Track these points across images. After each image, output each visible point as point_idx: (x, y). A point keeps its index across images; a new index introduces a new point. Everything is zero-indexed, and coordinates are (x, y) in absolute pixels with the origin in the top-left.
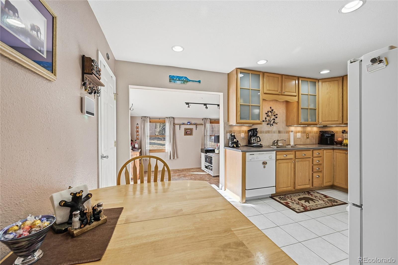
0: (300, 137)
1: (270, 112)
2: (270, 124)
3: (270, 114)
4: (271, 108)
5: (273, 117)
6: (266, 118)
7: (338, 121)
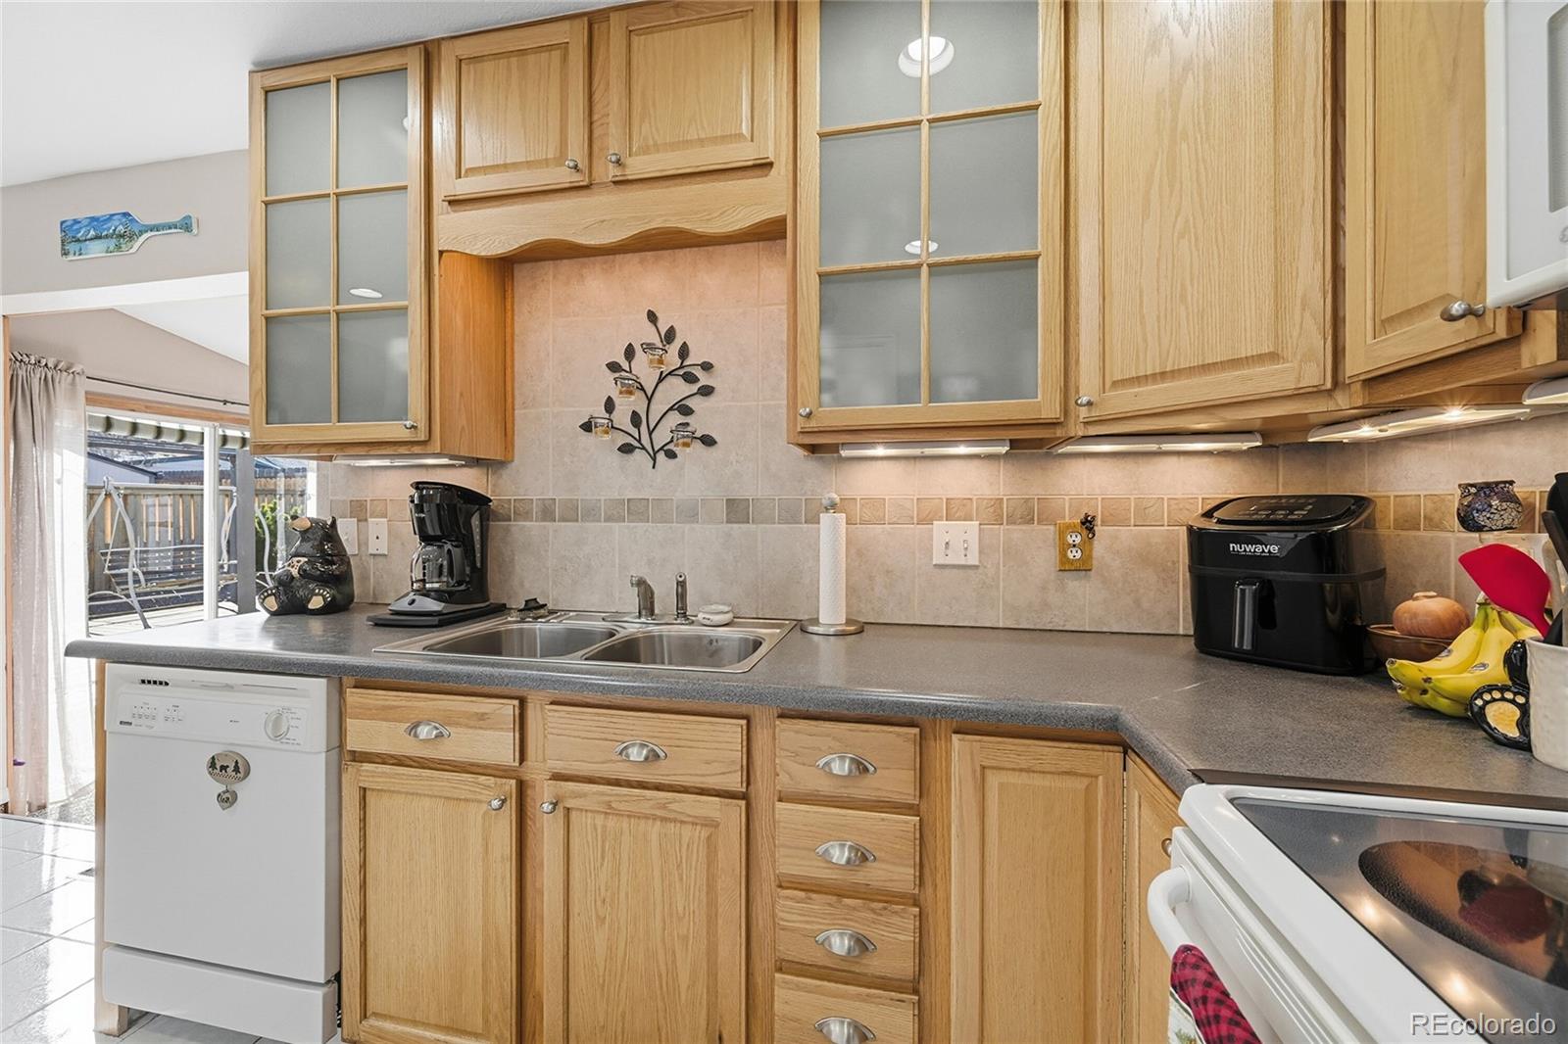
0: (973, 559)
1: (648, 347)
2: (644, 448)
3: (643, 369)
4: (652, 317)
5: (677, 389)
6: (610, 405)
7: (1273, 357)
